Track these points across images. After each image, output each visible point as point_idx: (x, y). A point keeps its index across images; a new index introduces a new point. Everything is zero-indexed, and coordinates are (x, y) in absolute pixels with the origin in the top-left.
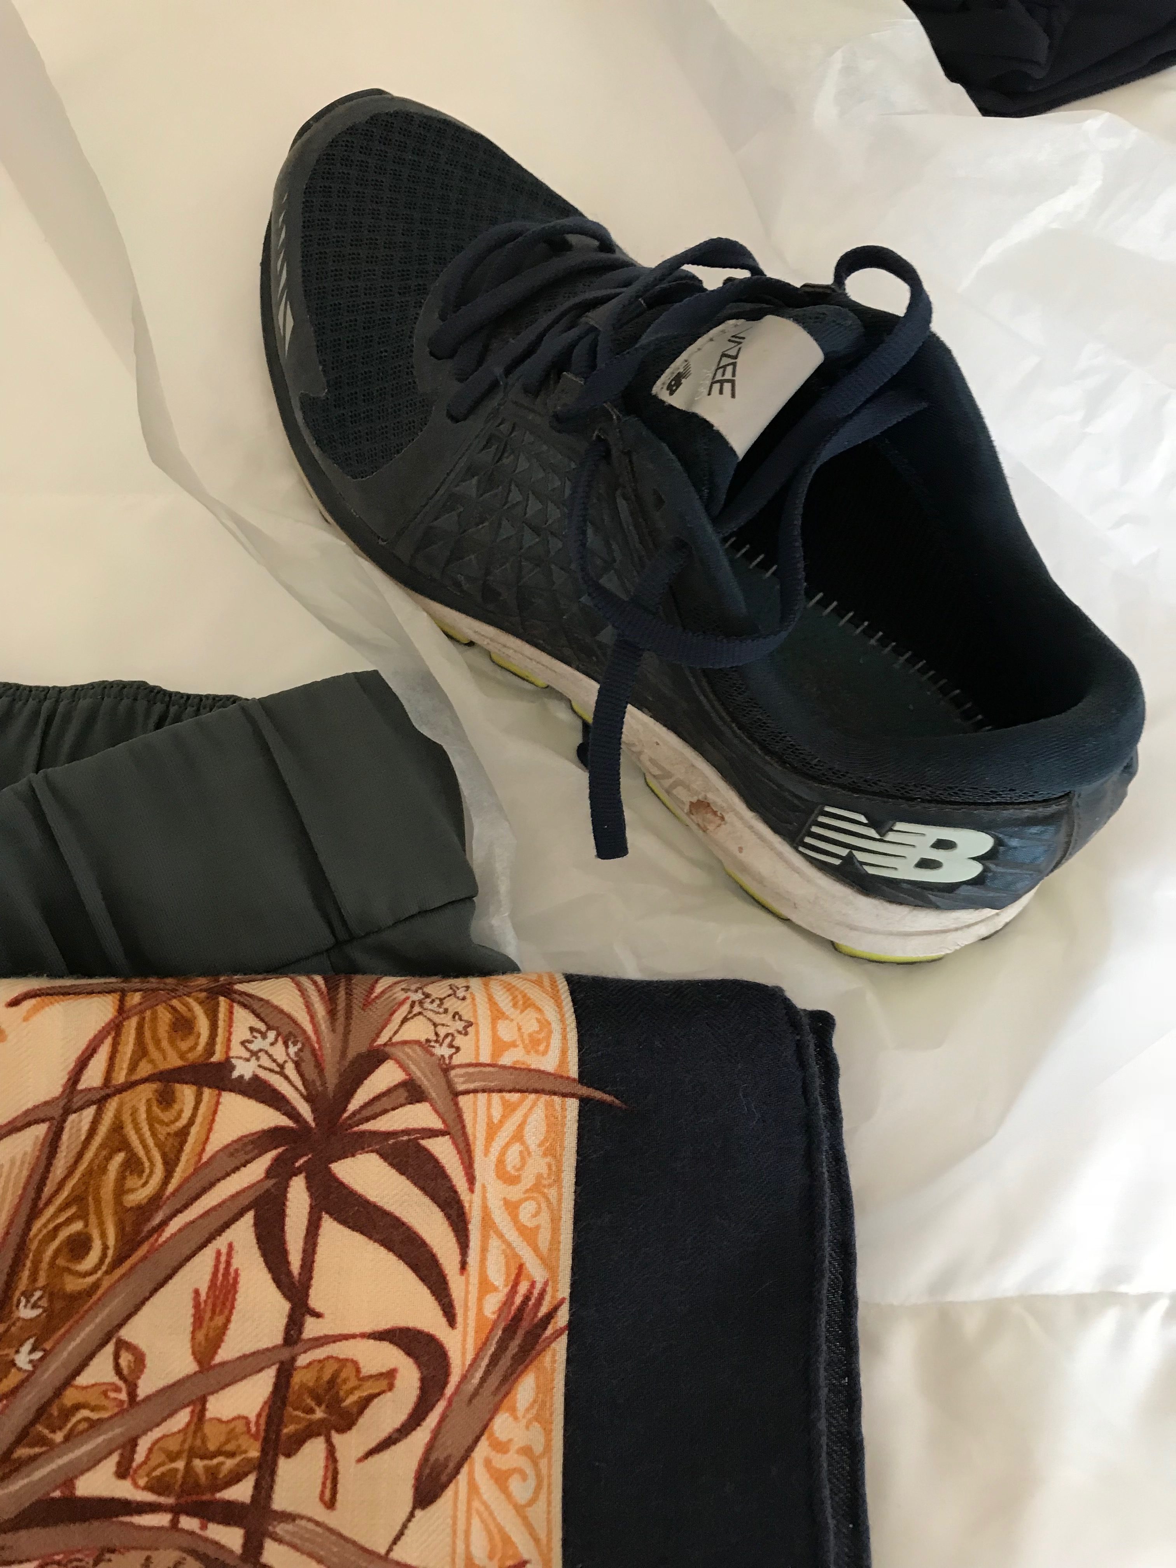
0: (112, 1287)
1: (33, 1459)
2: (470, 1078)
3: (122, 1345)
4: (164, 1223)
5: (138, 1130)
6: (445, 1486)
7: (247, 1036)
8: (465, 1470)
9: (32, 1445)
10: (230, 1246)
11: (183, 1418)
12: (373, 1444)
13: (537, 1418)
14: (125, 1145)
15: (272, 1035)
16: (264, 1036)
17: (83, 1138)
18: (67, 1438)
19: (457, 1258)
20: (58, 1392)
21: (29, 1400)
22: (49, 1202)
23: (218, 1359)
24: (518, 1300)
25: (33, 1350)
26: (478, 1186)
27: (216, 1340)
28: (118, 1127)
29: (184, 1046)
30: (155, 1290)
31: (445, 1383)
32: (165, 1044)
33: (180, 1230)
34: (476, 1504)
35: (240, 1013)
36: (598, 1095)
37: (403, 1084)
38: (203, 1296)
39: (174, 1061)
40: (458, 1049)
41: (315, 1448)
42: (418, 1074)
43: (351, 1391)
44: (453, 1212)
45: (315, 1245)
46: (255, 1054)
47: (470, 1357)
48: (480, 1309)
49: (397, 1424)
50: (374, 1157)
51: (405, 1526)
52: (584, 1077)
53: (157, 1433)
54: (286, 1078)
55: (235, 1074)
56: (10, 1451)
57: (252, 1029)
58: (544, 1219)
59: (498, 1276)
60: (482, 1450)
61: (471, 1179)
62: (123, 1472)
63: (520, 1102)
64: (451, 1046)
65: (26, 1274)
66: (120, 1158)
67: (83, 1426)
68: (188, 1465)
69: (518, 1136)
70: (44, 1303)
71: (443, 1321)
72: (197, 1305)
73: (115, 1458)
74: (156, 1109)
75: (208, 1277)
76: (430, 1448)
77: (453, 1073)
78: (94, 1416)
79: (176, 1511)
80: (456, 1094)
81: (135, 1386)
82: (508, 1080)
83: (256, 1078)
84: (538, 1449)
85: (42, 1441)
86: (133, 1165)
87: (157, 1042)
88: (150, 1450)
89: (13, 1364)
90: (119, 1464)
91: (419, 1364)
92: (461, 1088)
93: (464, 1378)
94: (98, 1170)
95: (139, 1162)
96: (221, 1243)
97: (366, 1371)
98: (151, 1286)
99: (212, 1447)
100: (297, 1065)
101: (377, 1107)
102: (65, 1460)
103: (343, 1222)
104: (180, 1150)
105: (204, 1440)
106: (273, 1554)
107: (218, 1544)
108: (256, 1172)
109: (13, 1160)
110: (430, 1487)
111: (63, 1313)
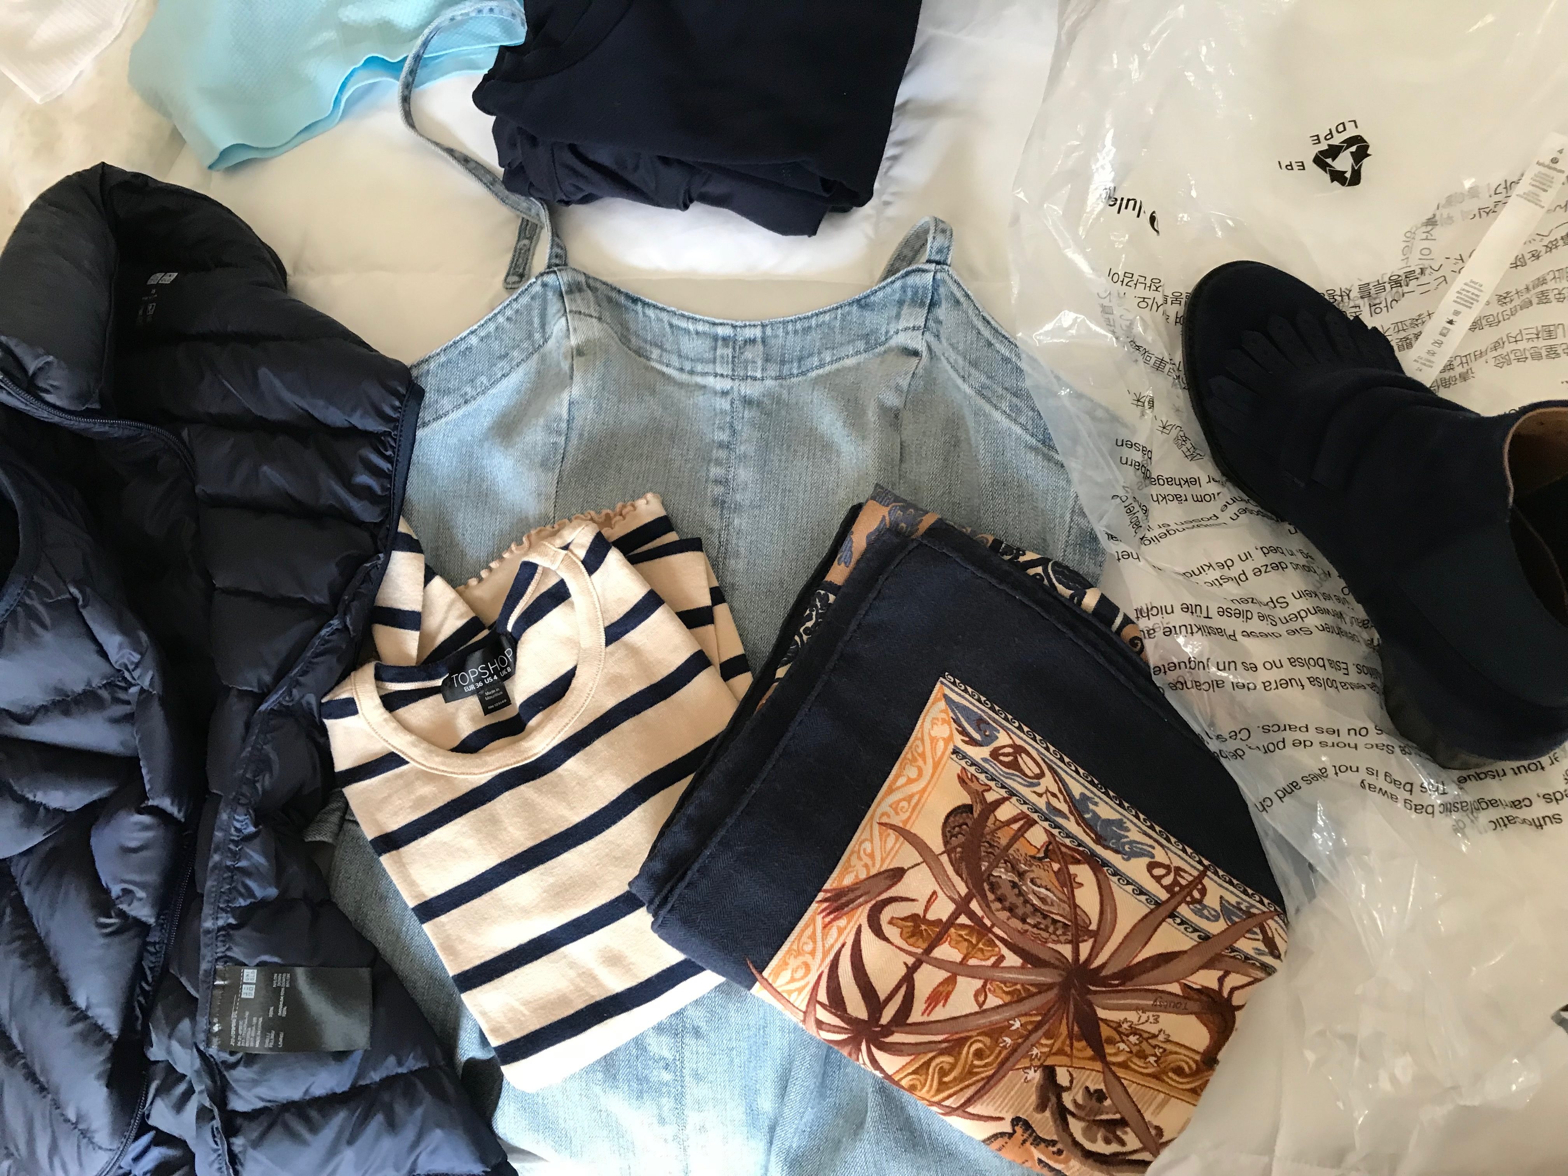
0: (975, 1030)
1: (1031, 984)
3: (980, 1005)
4: (942, 1041)
6: (892, 870)
8: (882, 870)
9: (1030, 990)
10: (923, 1014)
11: (972, 962)
12: (909, 903)
13: (850, 866)
14: (941, 1082)
17: (955, 1097)
18: (1016, 984)
19: (843, 952)
20: (1010, 1003)
21: (1023, 1007)
22: (983, 1079)
23: (949, 974)
24: (832, 916)
25: (1013, 1025)
27: (946, 982)
28: (939, 1091)
30: (958, 1018)
31: (873, 905)
33: (938, 1034)
34: (885, 856)
36: (754, 971)
37: (822, 1030)
38: (942, 1003)
41: (931, 916)
43: (907, 927)
44: (834, 969)
45: (892, 992)
47: (861, 909)
48: (847, 924)
49: (897, 903)
50: (849, 1010)
51: (913, 867)
53: (983, 963)
56: (1037, 994)
58: (804, 939)
59: (834, 931)
60: (873, 871)
61: (820, 977)
62: (1002, 958)
63: (785, 991)
65: (1002, 1056)
66: (946, 1079)
67: (1008, 985)
68: (978, 943)
69: (793, 980)
70: (1000, 1040)
71: (863, 930)
72: (946, 1001)
73: (1002, 965)
75: (937, 1009)
76: (890, 887)
78: (1003, 985)
79: (990, 930)
80: (804, 1014)
81: (983, 986)
84: (855, 857)
85: (1025, 989)
86: (943, 1073)
88: (988, 959)
89: (1021, 1025)
90: (1002, 961)
91: (879, 919)
92: (801, 1015)
93: (866, 902)
94: (959, 1079)
95: (939, 1072)
96: (925, 1019)
97: (899, 930)
98: (960, 1020)
99: (966, 944)
101: (834, 1028)
102: (1020, 976)
103: (876, 993)
104: (921, 1066)
105: (968, 948)
106: (963, 890)
107: (981, 907)
108: (897, 1038)
109: (988, 1105)
110: (897, 874)
111: (995, 1032)
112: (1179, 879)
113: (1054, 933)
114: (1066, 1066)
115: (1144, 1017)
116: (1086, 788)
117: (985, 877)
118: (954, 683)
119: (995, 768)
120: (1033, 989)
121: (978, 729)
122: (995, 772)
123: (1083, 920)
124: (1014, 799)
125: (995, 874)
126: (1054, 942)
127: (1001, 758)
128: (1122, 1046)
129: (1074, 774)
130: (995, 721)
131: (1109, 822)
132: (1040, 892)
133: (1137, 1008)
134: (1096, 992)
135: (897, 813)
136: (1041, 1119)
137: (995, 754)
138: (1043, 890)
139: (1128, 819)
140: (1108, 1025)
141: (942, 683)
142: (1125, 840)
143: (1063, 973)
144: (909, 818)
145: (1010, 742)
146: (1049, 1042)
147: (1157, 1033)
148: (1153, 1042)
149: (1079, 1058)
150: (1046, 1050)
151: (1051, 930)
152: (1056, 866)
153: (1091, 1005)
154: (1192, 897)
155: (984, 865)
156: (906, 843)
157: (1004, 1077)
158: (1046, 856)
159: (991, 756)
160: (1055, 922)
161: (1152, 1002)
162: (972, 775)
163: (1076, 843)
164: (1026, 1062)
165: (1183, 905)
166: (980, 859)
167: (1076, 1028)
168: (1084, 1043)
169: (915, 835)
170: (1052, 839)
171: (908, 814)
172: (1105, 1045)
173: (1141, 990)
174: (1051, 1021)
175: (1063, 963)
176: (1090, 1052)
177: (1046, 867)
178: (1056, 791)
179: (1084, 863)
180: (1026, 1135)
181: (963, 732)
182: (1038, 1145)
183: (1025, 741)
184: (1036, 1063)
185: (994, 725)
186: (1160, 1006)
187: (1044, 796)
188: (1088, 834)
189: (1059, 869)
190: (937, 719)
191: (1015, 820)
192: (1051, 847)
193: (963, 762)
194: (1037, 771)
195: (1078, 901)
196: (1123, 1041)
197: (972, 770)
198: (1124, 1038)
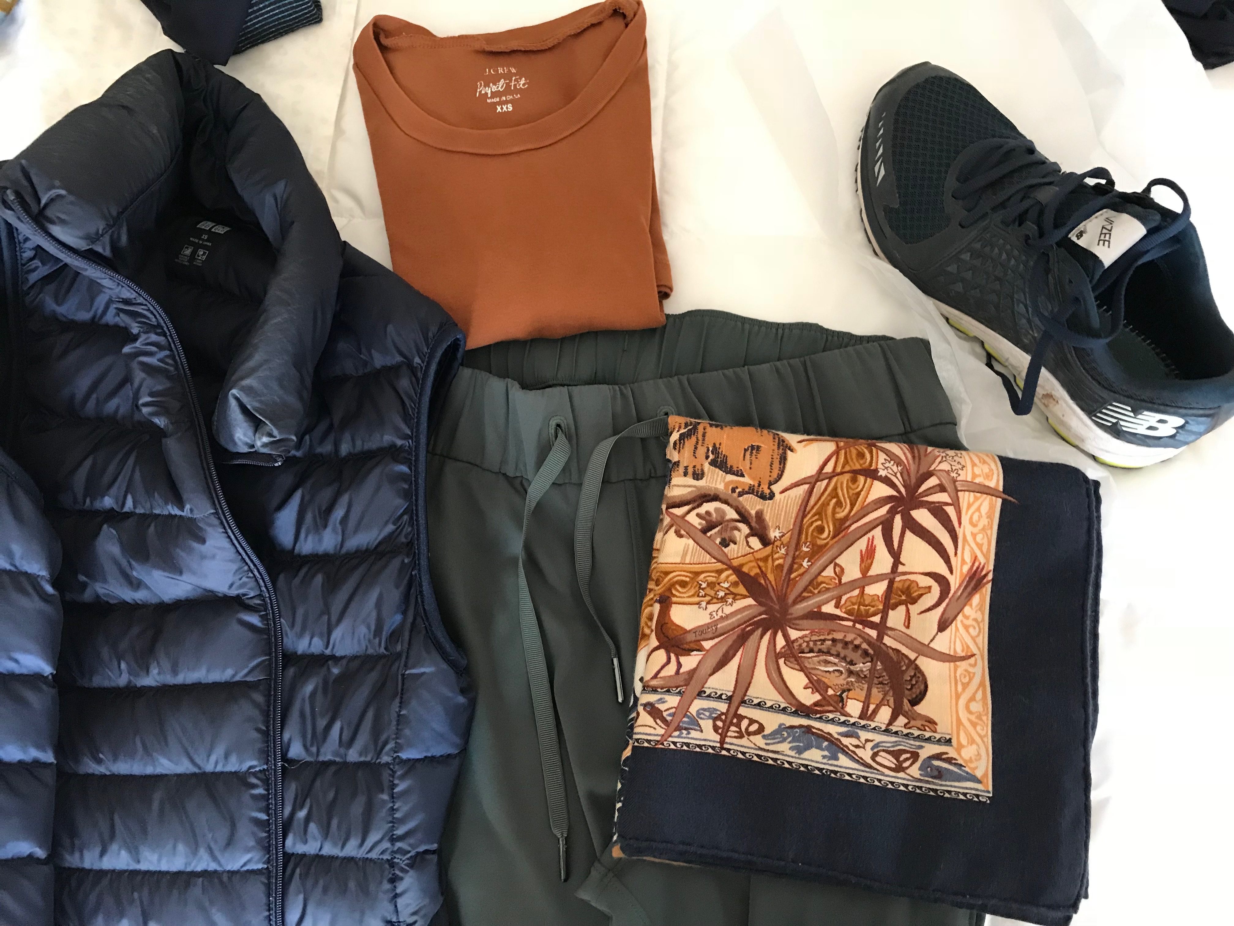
0: (832, 545)
1: (808, 597)
2: (963, 486)
3: (836, 565)
4: (850, 526)
5: (842, 490)
6: (948, 626)
7: (884, 461)
8: (954, 622)
9: (808, 592)
10: (873, 537)
11: (856, 592)
12: (923, 609)
13: (980, 609)
14: (837, 496)
15: (892, 462)
16: (890, 462)
17: (822, 491)
18: (819, 592)
19: (954, 550)
20: (816, 577)
21: (807, 578)
22: (809, 513)
23: (869, 574)
24: (975, 568)
25: (808, 561)
26: (962, 526)
27: (868, 568)
28: (835, 489)
29: (861, 462)
30: (847, 548)
31: (949, 593)
32: (855, 460)
33: (855, 529)
34: (958, 634)
35: (880, 453)
36: (1010, 498)
37: (938, 485)
38: (864, 553)
39: (858, 467)
40: (959, 475)
41: (902, 609)
42: (944, 482)
43: (915, 592)
44: (953, 534)
45: (903, 540)
46: (886, 468)
47: (957, 585)
48: (961, 570)
49: (931, 605)
50: (926, 510)
51: (934, 637)
52: (1004, 491)
53: (848, 595)
54: (897, 478)
55: (879, 474)
56: (802, 593)
57: (885, 460)
58: (985, 541)
59: (968, 559)
60: (960, 617)
61: (960, 523)
62: (837, 606)
63: (980, 497)
64: (957, 473)
65: (804, 536)
66: (834, 500)
67: (824, 589)
68: (858, 608)
69: (978, 509)
70: (810, 546)
71: (948, 572)
72: (862, 555)
73: (834, 601)
74: (850, 484)
75: (865, 546)
76: (944, 613)
77: (957, 483)
78: (827, 586)
79: (855, 622)
80: (957, 491)
81: (841, 579)
82: (977, 488)
83: (886, 476)
84: (980, 620)
85: (811, 592)
86: (839, 504)
87: (852, 460)
88: (846, 601)
89: (802, 565)
90: (836, 604)
91: (940, 586)
92: (959, 489)
93: (955, 593)
94: (826, 505)
95: (841, 503)
96: (870, 535)
97: (921, 585)
98: (846, 546)
99: (867, 603)
100: (901, 474)
101: (929, 492)
102: (817, 599)
103: (914, 533)
104: (857, 500)
105: (864, 600)
106: (887, 641)
107: (868, 634)
108: (883, 511)
109: (796, 496)
110: (943, 626)
111: (817, 551)
112: (737, 730)
113: (808, 642)
114: (757, 551)
115: (720, 613)
116: (837, 766)
117: (875, 659)
118: (978, 796)
119: (910, 744)
120: (805, 594)
121: (939, 769)
122: (908, 741)
123: (791, 662)
124: (884, 728)
125: (869, 664)
126: (805, 636)
127: (908, 755)
128: (726, 585)
129: (851, 772)
130: (927, 782)
131: (808, 747)
132: (833, 666)
133: (727, 617)
134: (760, 614)
135: (966, 671)
136: (755, 507)
137: (915, 756)
138: (831, 669)
139: (795, 757)
140: (742, 595)
141: (989, 792)
142: (790, 739)
143: (790, 617)
144: (955, 673)
145: (908, 771)
146: (777, 562)
147: (708, 606)
148: (708, 598)
149: (751, 561)
150: (776, 556)
151: (811, 644)
152: (830, 692)
153: (760, 603)
154: (721, 720)
155: (879, 666)
156: (948, 653)
157: (795, 521)
158: (841, 696)
159: (918, 753)
160: (811, 651)
161: (719, 626)
162: (925, 730)
163: (824, 718)
164: (785, 539)
165: (725, 711)
166: (885, 669)
167: (763, 582)
168: (752, 574)
169: (944, 662)
170: (842, 711)
171: (958, 675)
172: (737, 579)
173: (729, 631)
174: (783, 578)
175: (794, 624)
176: (745, 569)
177: (837, 687)
178: (857, 750)
179: (811, 705)
180: (760, 490)
181: (949, 761)
182: (750, 487)
183: (898, 778)
184: (778, 543)
185: (927, 779)
186: (712, 627)
187: (864, 742)
188: (819, 729)
189: (827, 691)
190: (976, 760)
191: (875, 712)
192: (841, 705)
193: (938, 736)
194: (878, 759)
195: (802, 674)
196: (727, 588)
197: (927, 735)
198: (727, 592)
